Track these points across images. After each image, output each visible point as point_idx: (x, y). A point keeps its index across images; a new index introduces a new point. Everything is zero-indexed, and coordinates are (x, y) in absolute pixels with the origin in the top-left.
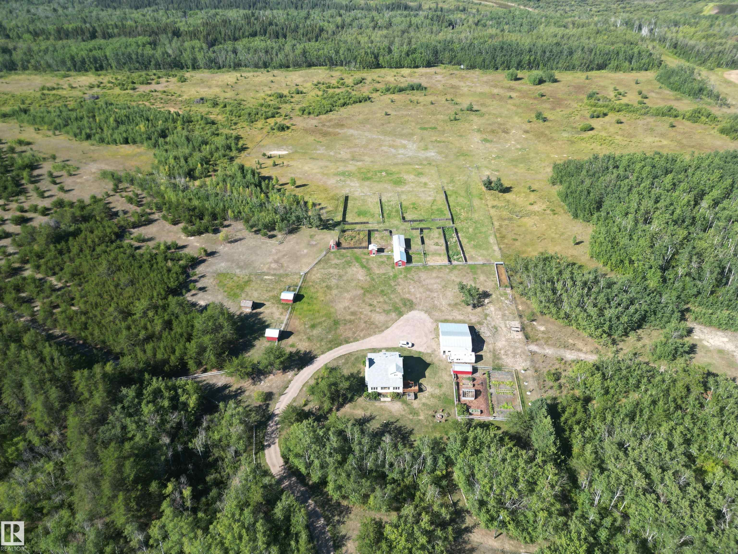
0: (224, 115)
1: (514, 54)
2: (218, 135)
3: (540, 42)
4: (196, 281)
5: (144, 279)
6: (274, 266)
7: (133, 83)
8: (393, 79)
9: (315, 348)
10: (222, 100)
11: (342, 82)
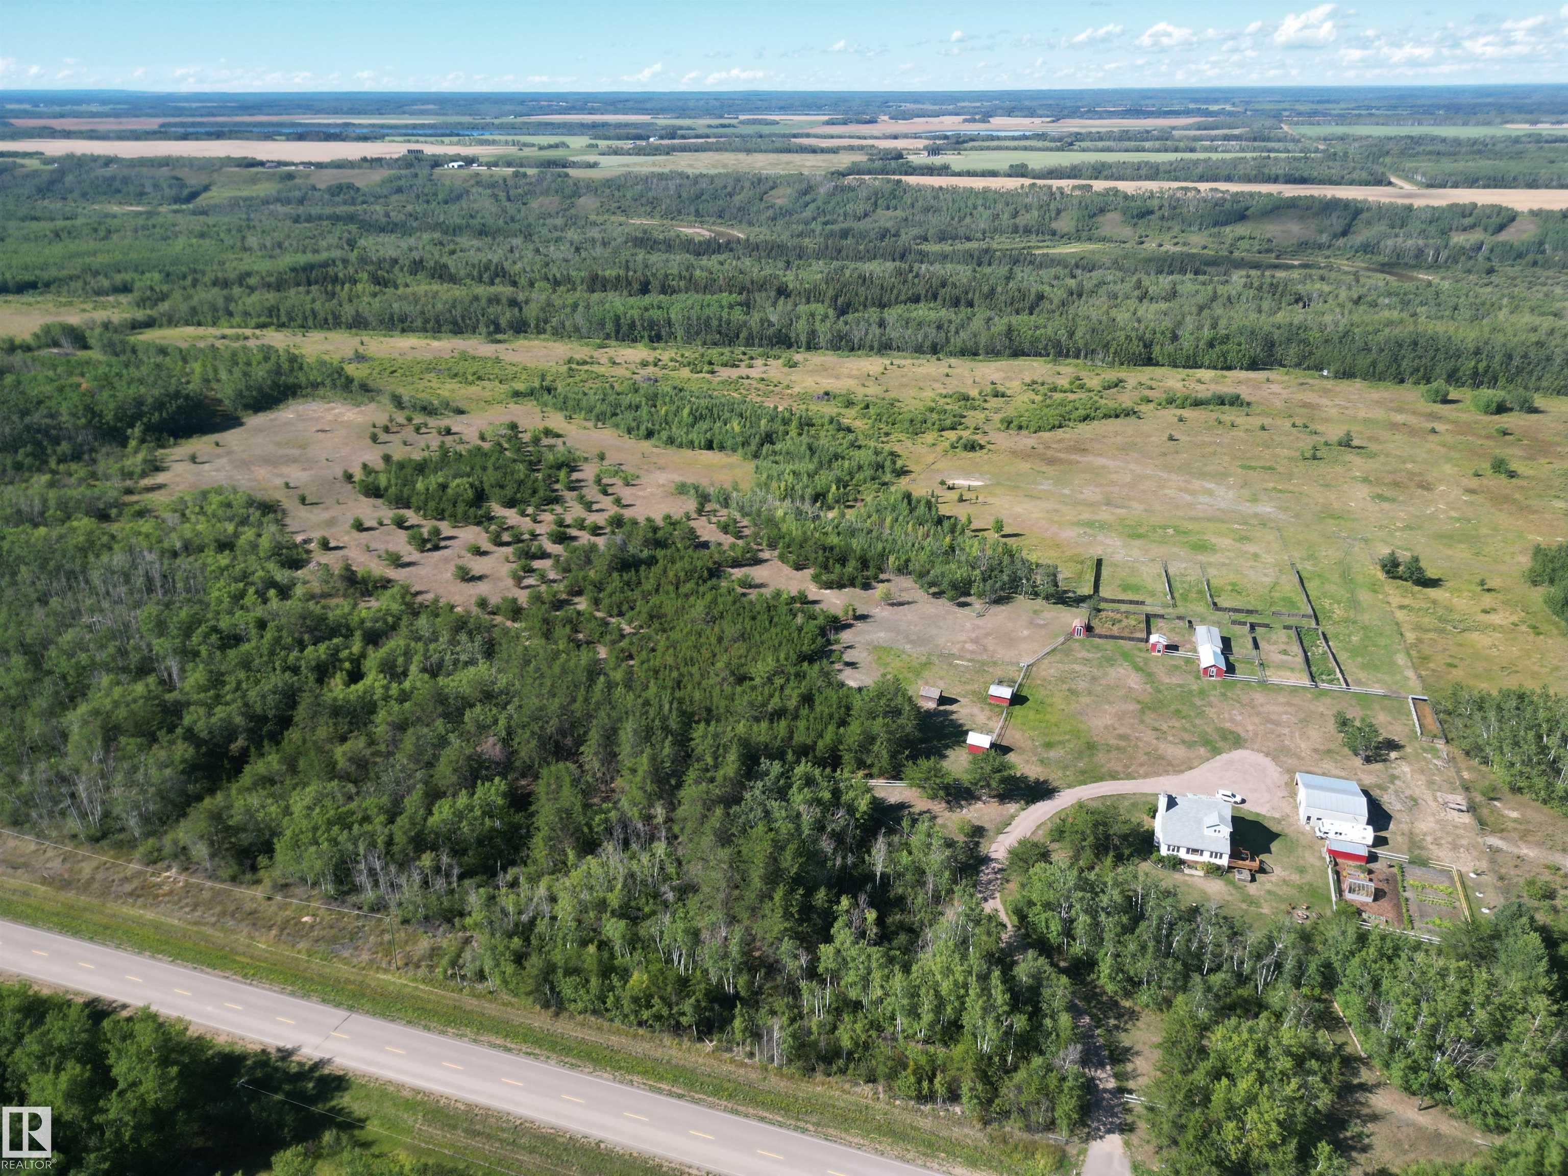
0: (867, 421)
2: (859, 447)
3: (1499, 338)
4: (841, 652)
5: (761, 634)
6: (970, 646)
7: (710, 363)
8: (1179, 385)
9: (1054, 777)
10: (860, 397)
11: (1078, 384)
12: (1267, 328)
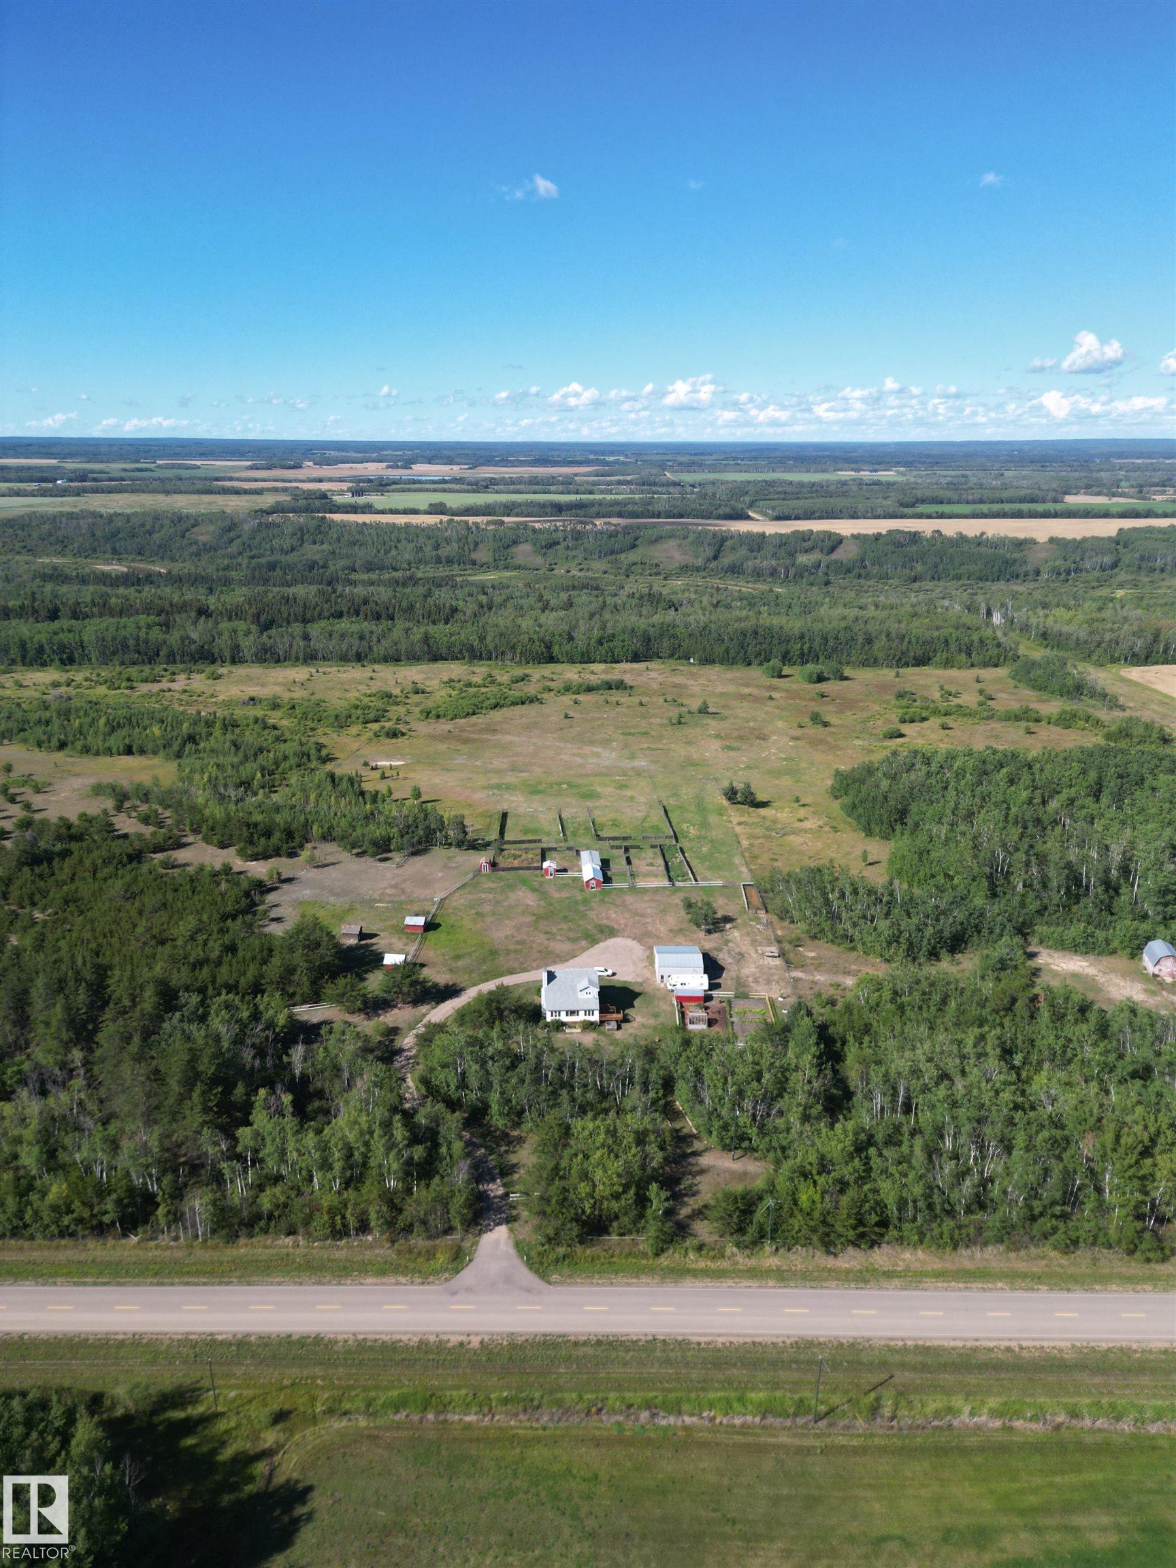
0: (292, 719)
1: (776, 641)
2: (285, 741)
3: (819, 627)
4: (266, 910)
5: (183, 902)
6: (389, 892)
7: (130, 680)
8: (576, 676)
9: (460, 979)
10: (286, 700)
11: (491, 680)
12: (644, 628)
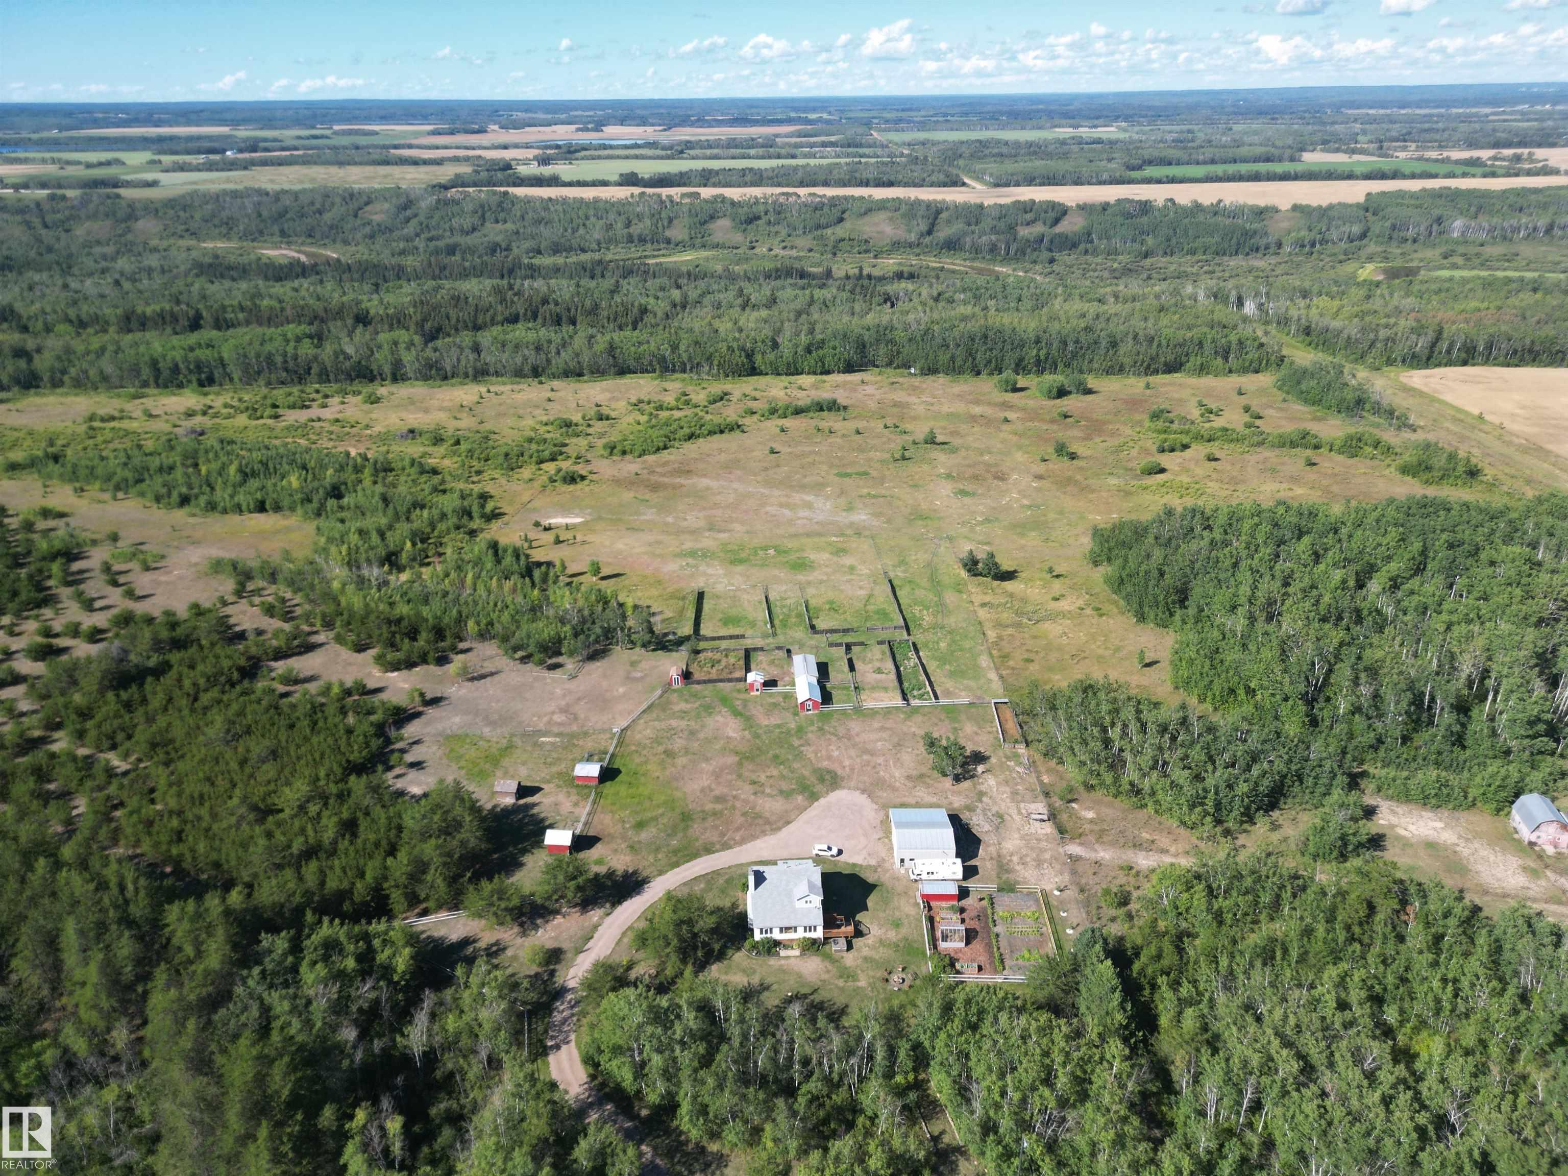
0: (456, 459)
1: (1008, 347)
2: (444, 492)
3: (1055, 327)
4: (403, 751)
5: (298, 747)
6: (558, 718)
7: (275, 406)
8: (782, 394)
9: (643, 863)
10: (451, 431)
11: (685, 400)
12: (857, 330)
